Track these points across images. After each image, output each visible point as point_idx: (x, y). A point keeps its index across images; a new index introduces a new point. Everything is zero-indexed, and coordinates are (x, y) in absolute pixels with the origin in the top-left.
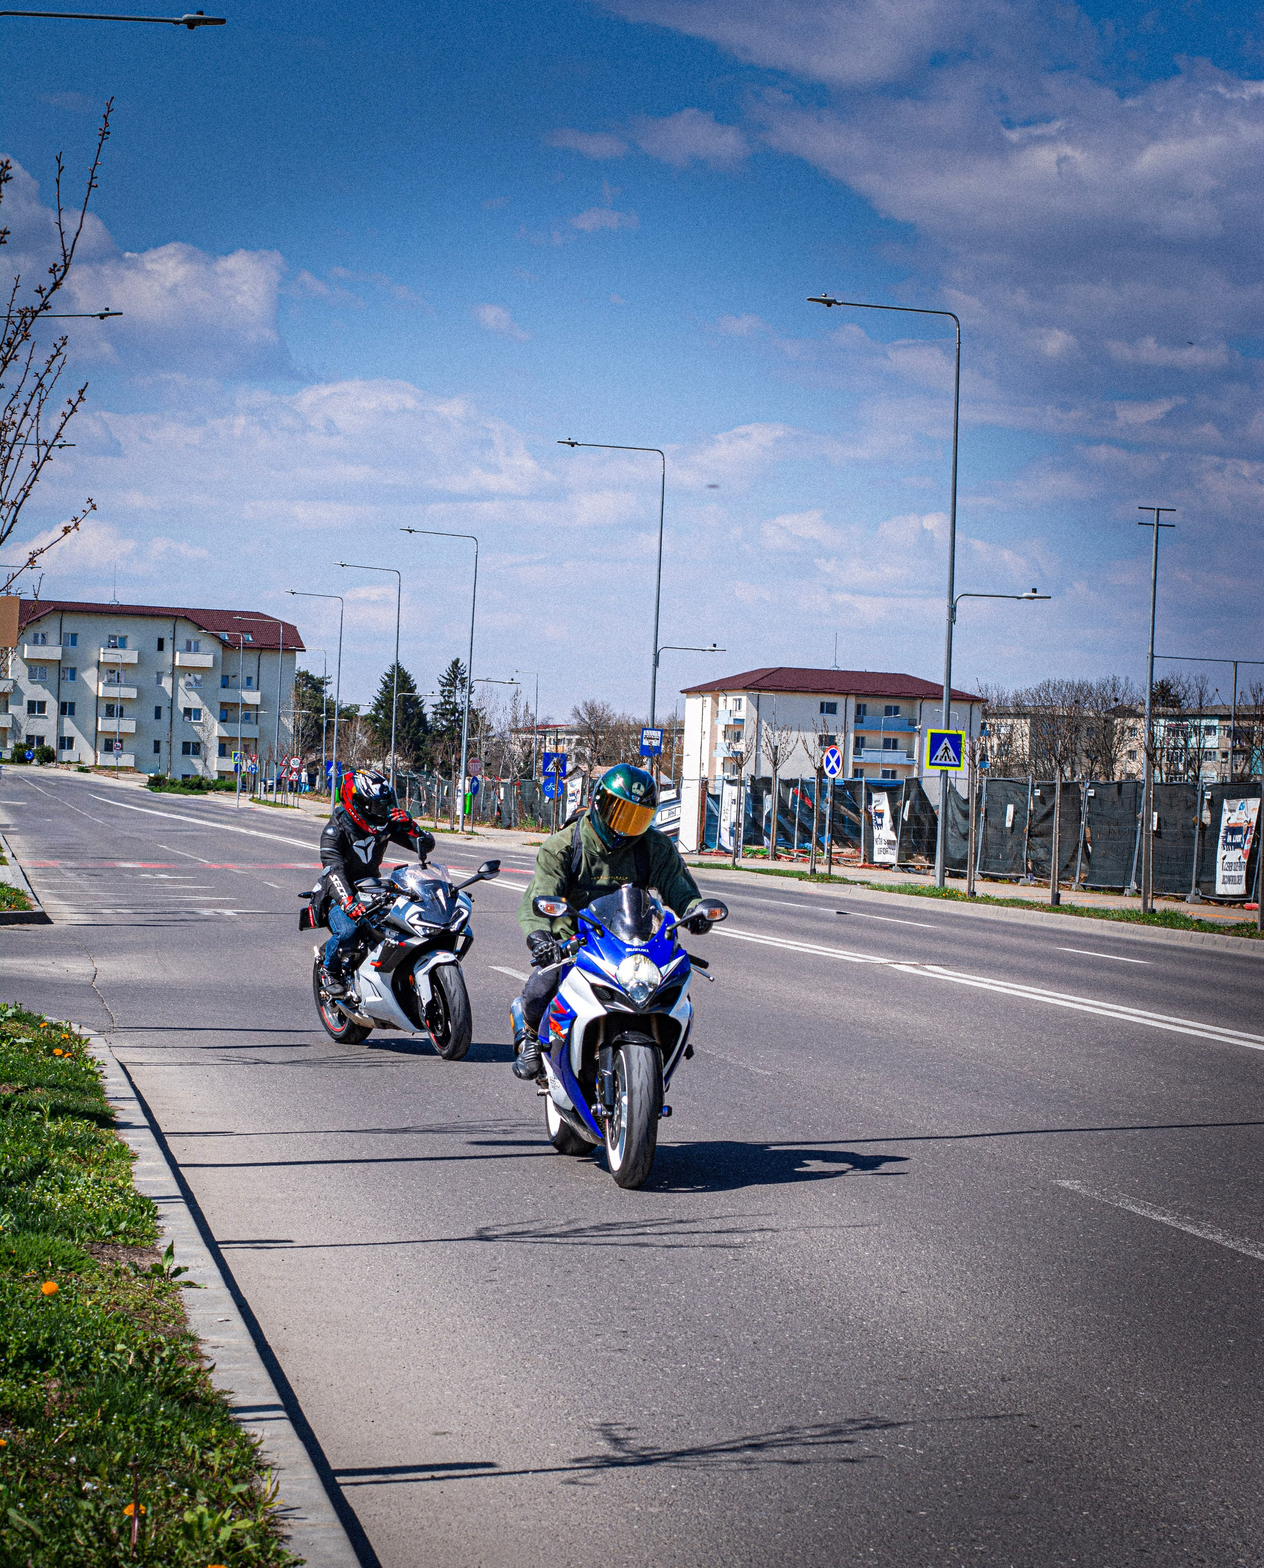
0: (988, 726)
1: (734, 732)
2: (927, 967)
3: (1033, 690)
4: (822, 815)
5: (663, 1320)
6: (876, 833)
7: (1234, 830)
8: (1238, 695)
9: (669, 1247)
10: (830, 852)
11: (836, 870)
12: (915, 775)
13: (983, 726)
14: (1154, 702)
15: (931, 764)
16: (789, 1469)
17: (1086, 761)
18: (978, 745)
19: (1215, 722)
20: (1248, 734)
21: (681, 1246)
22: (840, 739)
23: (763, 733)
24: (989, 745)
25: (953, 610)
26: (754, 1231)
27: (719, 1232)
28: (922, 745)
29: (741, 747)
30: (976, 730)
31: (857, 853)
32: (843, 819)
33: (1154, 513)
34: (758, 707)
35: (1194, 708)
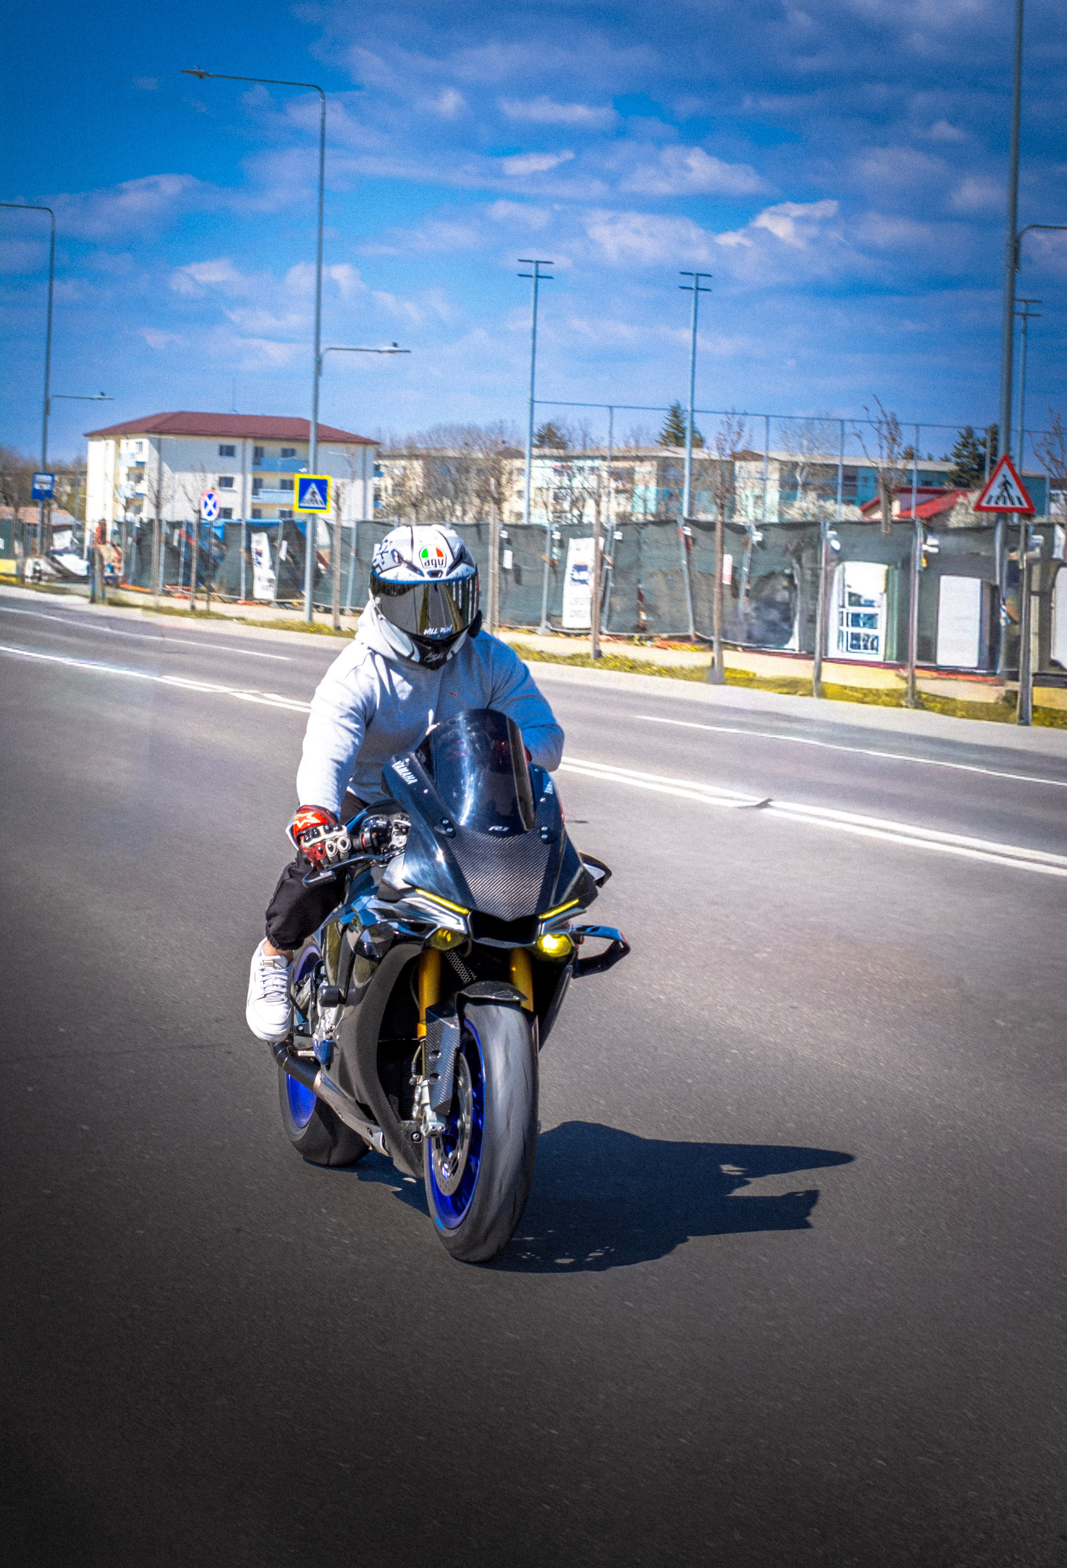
0: (381, 468)
1: (137, 473)
3: (424, 433)
6: (257, 570)
7: (580, 568)
11: (213, 607)
13: (377, 467)
14: (536, 442)
15: (300, 507)
17: (476, 501)
19: (597, 463)
20: (629, 475)
22: (238, 480)
23: (164, 474)
24: (382, 486)
25: (319, 362)
29: (142, 488)
33: (533, 265)
34: (159, 450)
35: (578, 450)
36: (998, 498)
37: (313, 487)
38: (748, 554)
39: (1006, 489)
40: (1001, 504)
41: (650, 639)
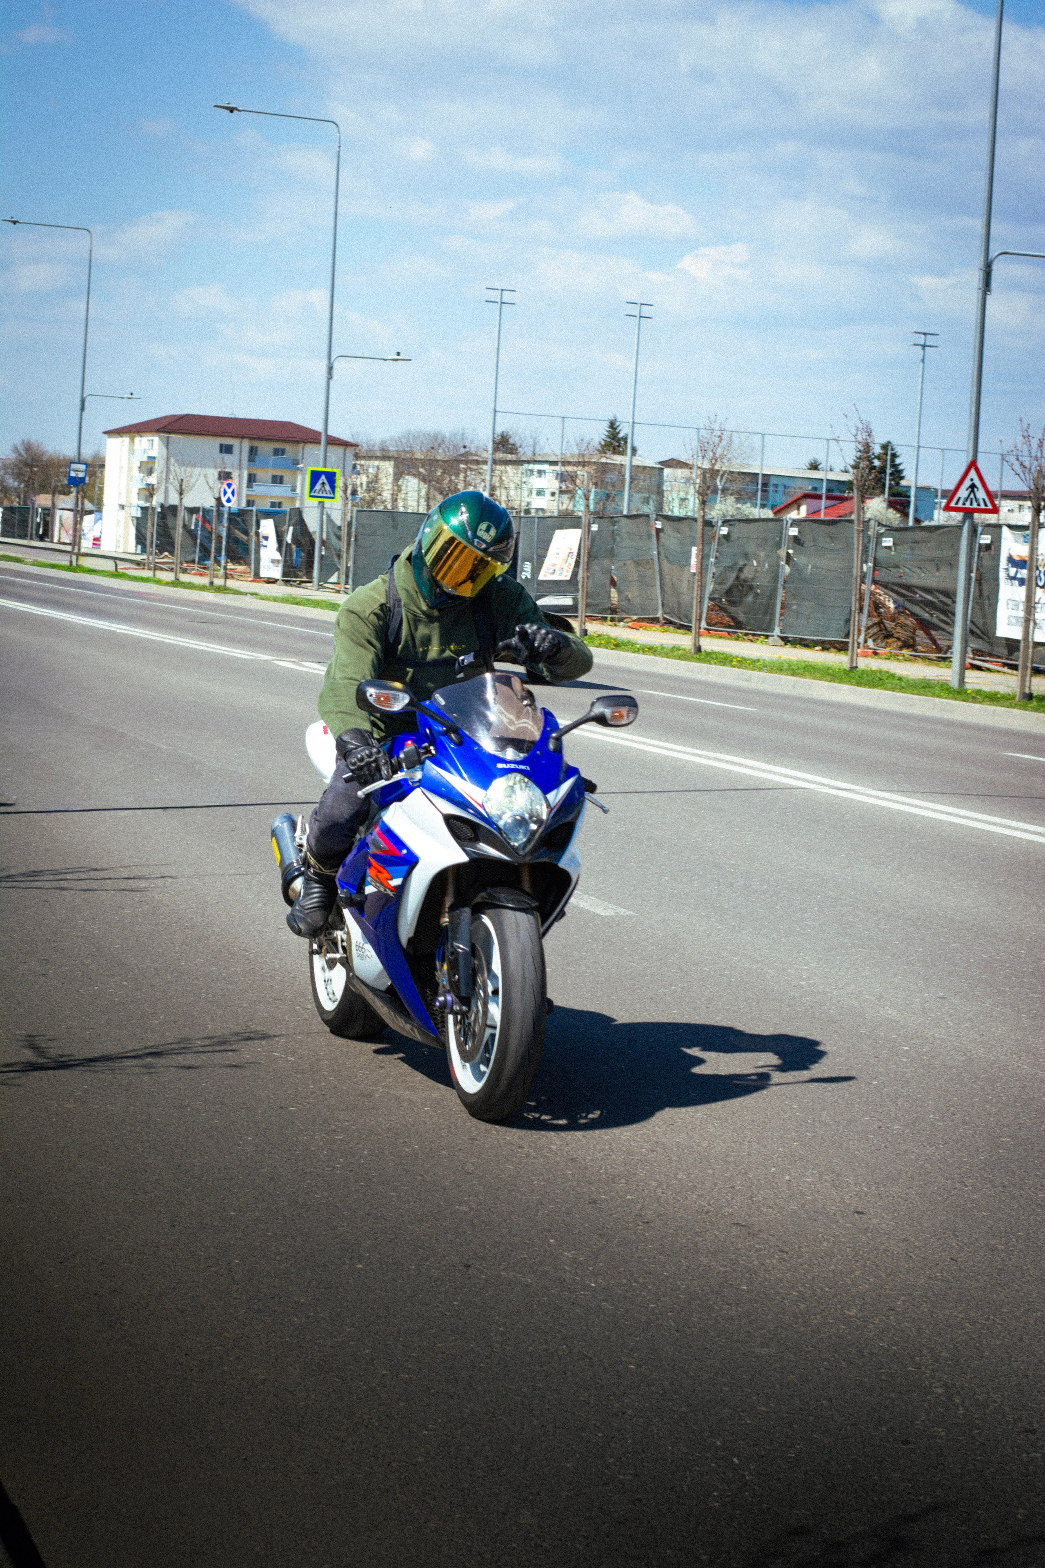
0: (358, 467)
1: (147, 468)
2: (304, 663)
3: (396, 438)
4: (219, 537)
5: (80, 950)
6: (263, 552)
8: (565, 444)
9: (85, 890)
10: (225, 568)
11: (231, 583)
12: (297, 505)
13: (354, 466)
14: (496, 449)
15: (311, 496)
16: (183, 1072)
18: (349, 482)
19: (545, 467)
20: (573, 478)
21: (96, 890)
22: (235, 475)
23: (172, 468)
24: (359, 483)
25: (330, 369)
26: (156, 878)
27: (128, 878)
28: (303, 481)
29: (153, 480)
30: (349, 468)
31: (248, 570)
32: (237, 541)
33: (498, 293)
34: (167, 446)
35: (528, 455)
36: (966, 499)
37: (323, 478)
38: (715, 545)
39: (973, 491)
40: (968, 505)
41: (621, 620)
